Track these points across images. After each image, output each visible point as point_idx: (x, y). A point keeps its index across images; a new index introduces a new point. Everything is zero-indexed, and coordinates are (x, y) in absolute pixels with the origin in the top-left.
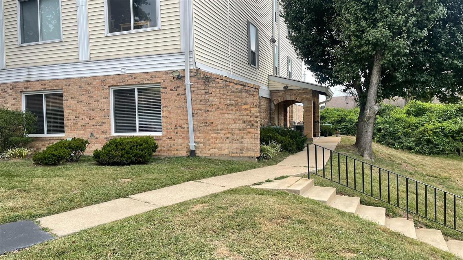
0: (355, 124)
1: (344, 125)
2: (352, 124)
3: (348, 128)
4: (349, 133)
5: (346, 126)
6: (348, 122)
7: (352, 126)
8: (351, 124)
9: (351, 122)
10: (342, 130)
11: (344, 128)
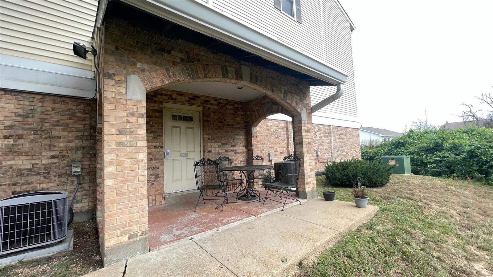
0: (465, 154)
1: (440, 157)
2: (458, 155)
3: (448, 162)
4: (453, 172)
5: (445, 157)
6: (448, 150)
7: (459, 158)
8: (456, 155)
9: (457, 150)
10: (435, 165)
11: (441, 162)
